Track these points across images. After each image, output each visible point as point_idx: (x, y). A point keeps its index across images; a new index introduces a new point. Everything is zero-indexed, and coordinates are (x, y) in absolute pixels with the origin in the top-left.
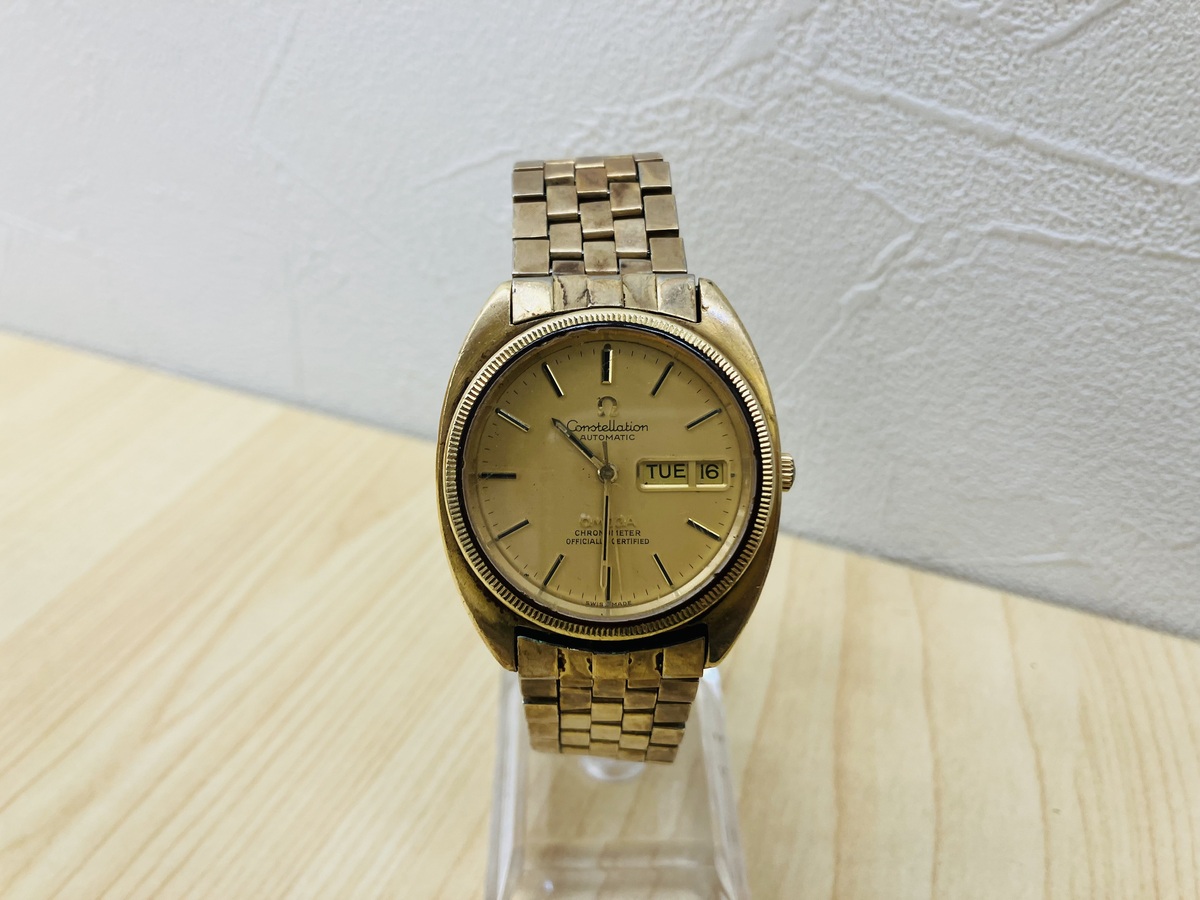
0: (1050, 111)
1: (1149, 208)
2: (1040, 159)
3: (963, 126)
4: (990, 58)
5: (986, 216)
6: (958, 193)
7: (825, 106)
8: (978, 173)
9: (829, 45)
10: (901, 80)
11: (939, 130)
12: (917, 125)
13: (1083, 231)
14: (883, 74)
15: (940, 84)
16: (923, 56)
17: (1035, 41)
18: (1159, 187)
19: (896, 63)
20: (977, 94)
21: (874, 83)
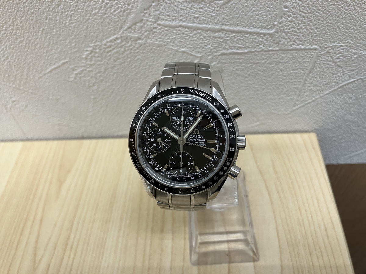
0: (230, 21)
1: (263, 40)
2: (230, 33)
3: (205, 29)
4: (209, 10)
5: (219, 50)
6: (209, 46)
7: (163, 31)
8: (214, 40)
9: (159, 14)
10: (184, 20)
11: (199, 31)
12: (192, 31)
13: (247, 49)
14: (178, 19)
15: (196, 19)
16: (189, 12)
17: (221, 3)
18: (264, 34)
19: (181, 16)
20: (208, 20)
21: (176, 22)
